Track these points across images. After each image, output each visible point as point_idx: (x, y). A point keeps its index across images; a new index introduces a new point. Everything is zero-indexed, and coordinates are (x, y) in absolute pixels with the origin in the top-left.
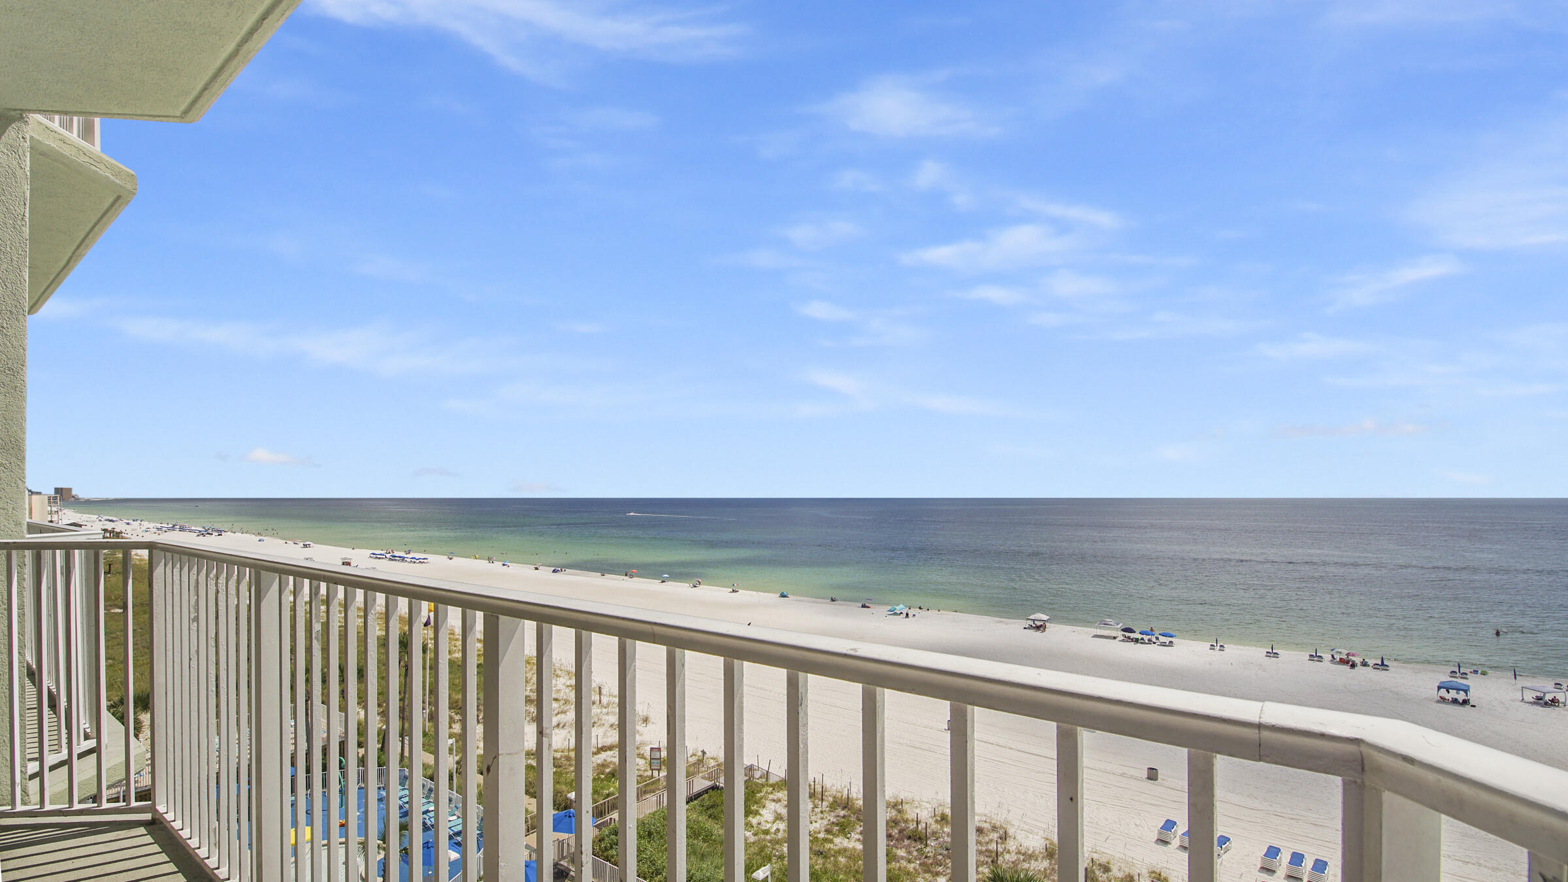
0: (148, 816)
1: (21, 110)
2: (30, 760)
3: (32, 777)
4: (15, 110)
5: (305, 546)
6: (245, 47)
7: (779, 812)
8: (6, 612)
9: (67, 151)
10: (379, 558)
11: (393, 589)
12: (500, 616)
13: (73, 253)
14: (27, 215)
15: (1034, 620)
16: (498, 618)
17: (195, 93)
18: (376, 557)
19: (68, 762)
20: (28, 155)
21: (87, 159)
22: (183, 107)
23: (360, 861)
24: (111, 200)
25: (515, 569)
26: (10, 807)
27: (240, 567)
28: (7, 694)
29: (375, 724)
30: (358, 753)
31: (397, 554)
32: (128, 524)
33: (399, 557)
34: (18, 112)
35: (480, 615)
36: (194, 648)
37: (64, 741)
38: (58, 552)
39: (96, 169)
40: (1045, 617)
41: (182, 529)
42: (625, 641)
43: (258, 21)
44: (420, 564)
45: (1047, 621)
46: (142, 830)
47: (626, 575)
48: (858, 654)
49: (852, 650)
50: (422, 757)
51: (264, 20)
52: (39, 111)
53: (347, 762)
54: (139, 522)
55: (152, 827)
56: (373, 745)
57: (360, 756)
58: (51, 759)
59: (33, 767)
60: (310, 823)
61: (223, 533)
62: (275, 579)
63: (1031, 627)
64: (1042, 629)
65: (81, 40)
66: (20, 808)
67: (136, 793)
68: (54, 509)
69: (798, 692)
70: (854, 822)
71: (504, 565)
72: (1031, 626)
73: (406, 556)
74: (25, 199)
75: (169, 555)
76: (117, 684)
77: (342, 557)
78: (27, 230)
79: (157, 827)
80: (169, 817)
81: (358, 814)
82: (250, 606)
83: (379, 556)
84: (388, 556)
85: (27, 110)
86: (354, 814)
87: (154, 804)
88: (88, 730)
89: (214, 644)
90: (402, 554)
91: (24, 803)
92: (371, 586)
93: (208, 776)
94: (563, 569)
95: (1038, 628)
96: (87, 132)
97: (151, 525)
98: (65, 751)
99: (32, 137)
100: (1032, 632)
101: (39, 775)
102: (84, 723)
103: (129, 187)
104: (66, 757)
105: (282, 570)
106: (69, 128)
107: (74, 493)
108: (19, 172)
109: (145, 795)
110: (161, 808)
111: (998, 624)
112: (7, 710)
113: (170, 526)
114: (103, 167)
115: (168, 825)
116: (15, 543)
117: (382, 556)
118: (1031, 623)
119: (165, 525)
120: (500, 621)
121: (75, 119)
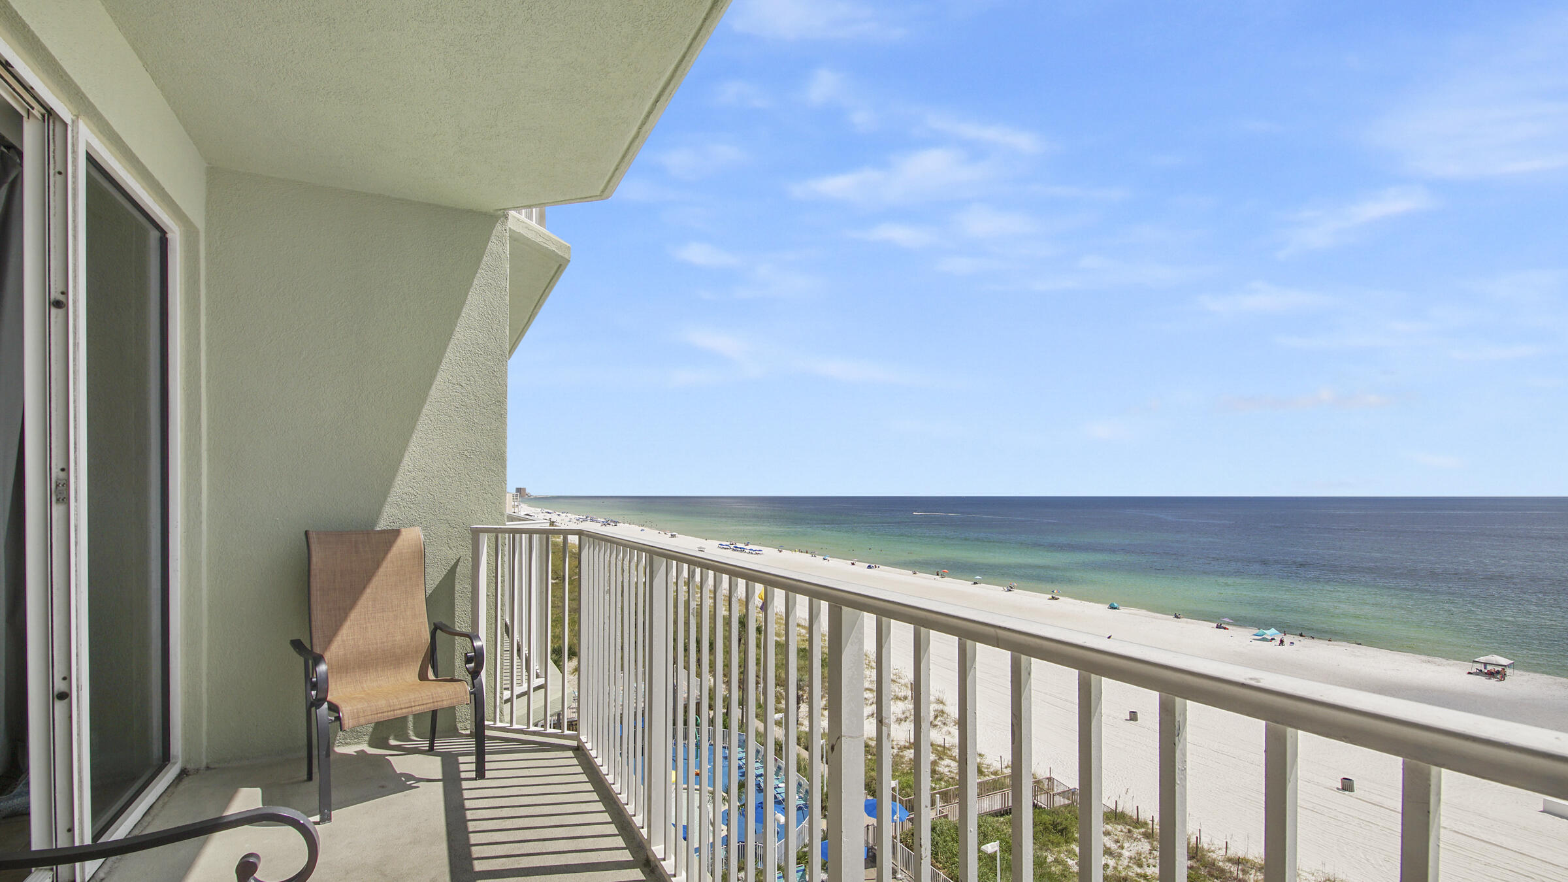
0: (574, 743)
1: (503, 209)
2: (505, 689)
3: (506, 701)
4: (500, 210)
5: (673, 536)
6: (644, 129)
7: (1108, 845)
8: (494, 579)
9: (530, 235)
10: (725, 549)
11: (735, 572)
12: (843, 607)
13: (532, 312)
14: (508, 287)
15: (1485, 664)
16: (841, 608)
17: (610, 174)
18: (722, 547)
19: (526, 693)
20: (508, 242)
21: (541, 240)
22: (601, 188)
23: (710, 807)
24: (556, 268)
25: (834, 563)
26: (493, 723)
27: (639, 552)
28: (494, 639)
29: (721, 690)
30: (709, 714)
31: (738, 545)
32: (559, 515)
33: (741, 548)
34: (502, 211)
35: (824, 606)
36: (607, 615)
37: (525, 677)
38: (523, 535)
39: (547, 246)
40: (1504, 661)
41: (592, 520)
42: (966, 642)
43: (653, 105)
44: (756, 555)
45: (1509, 666)
46: (570, 754)
47: (938, 575)
48: (1261, 684)
49: (1251, 679)
50: (755, 724)
51: (657, 102)
52: (514, 208)
53: (701, 720)
54: (565, 514)
55: (578, 752)
56: (720, 710)
57: (711, 717)
58: (518, 690)
59: (507, 695)
60: (675, 768)
61: (618, 524)
62: (663, 562)
63: (1479, 673)
64: (1499, 676)
65: (540, 148)
66: (499, 724)
67: (568, 722)
68: (516, 504)
69: (1175, 719)
70: (1205, 877)
71: (825, 559)
72: (1481, 671)
73: (745, 547)
74: (507, 275)
75: (591, 539)
76: (558, 637)
77: (699, 546)
78: (507, 298)
79: (579, 751)
80: (588, 746)
81: (709, 767)
82: (645, 583)
83: (725, 547)
84: (732, 546)
85: (508, 209)
86: (706, 766)
87: (579, 734)
88: (538, 671)
89: (620, 612)
90: (742, 546)
91: (501, 721)
92: (720, 568)
93: (615, 715)
94: (877, 566)
95: (1491, 674)
96: (541, 220)
97: (573, 517)
98: (525, 685)
99: (510, 228)
100: (1482, 680)
101: (510, 700)
102: (535, 666)
103: (566, 256)
104: (526, 690)
105: (669, 555)
106: (530, 218)
107: (527, 491)
108: (503, 256)
109: (573, 725)
110: (583, 738)
111: (1424, 665)
112: (493, 651)
113: (585, 517)
114: (551, 244)
115: (587, 753)
116: (500, 528)
117: (727, 547)
118: (1481, 667)
119: (581, 517)
120: (843, 612)
121: (534, 210)
